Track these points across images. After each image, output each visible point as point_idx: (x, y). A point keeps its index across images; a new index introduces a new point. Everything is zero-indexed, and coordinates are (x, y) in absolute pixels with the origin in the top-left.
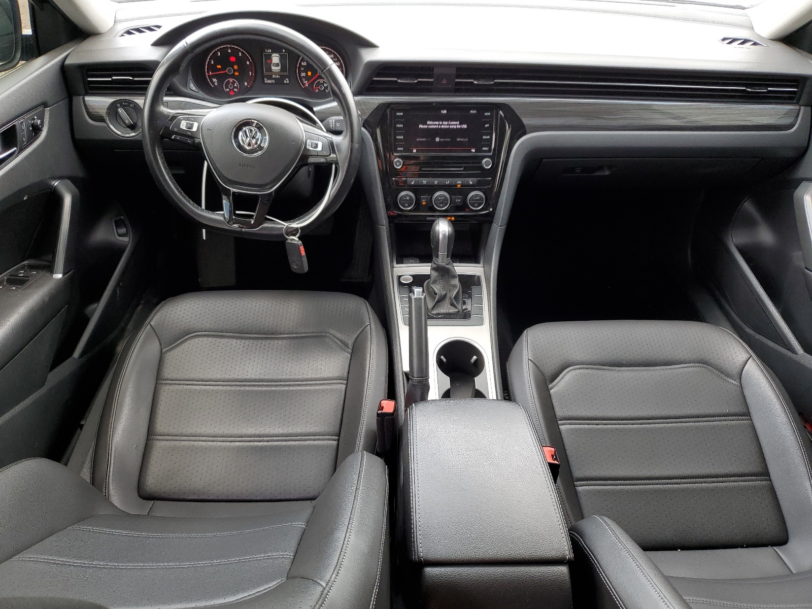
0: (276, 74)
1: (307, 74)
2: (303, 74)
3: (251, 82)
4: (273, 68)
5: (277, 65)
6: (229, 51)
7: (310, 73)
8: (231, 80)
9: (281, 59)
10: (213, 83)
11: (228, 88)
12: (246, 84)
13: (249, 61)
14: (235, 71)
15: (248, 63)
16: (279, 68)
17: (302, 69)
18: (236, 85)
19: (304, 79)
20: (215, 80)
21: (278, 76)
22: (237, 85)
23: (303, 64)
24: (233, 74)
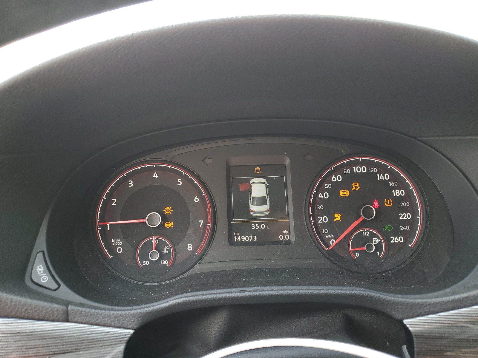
0: (259, 219)
1: (331, 218)
2: (323, 219)
3: (203, 245)
4: (253, 208)
5: (262, 201)
6: (156, 176)
7: (338, 217)
8: (155, 241)
9: (270, 189)
10: (112, 249)
11: (148, 259)
12: (190, 247)
13: (200, 196)
14: (165, 219)
15: (196, 199)
16: (267, 207)
17: (320, 207)
18: (165, 252)
19: (325, 231)
20: (117, 242)
21: (263, 226)
22: (169, 250)
23: (321, 196)
24: (162, 225)
